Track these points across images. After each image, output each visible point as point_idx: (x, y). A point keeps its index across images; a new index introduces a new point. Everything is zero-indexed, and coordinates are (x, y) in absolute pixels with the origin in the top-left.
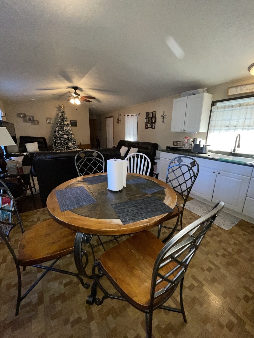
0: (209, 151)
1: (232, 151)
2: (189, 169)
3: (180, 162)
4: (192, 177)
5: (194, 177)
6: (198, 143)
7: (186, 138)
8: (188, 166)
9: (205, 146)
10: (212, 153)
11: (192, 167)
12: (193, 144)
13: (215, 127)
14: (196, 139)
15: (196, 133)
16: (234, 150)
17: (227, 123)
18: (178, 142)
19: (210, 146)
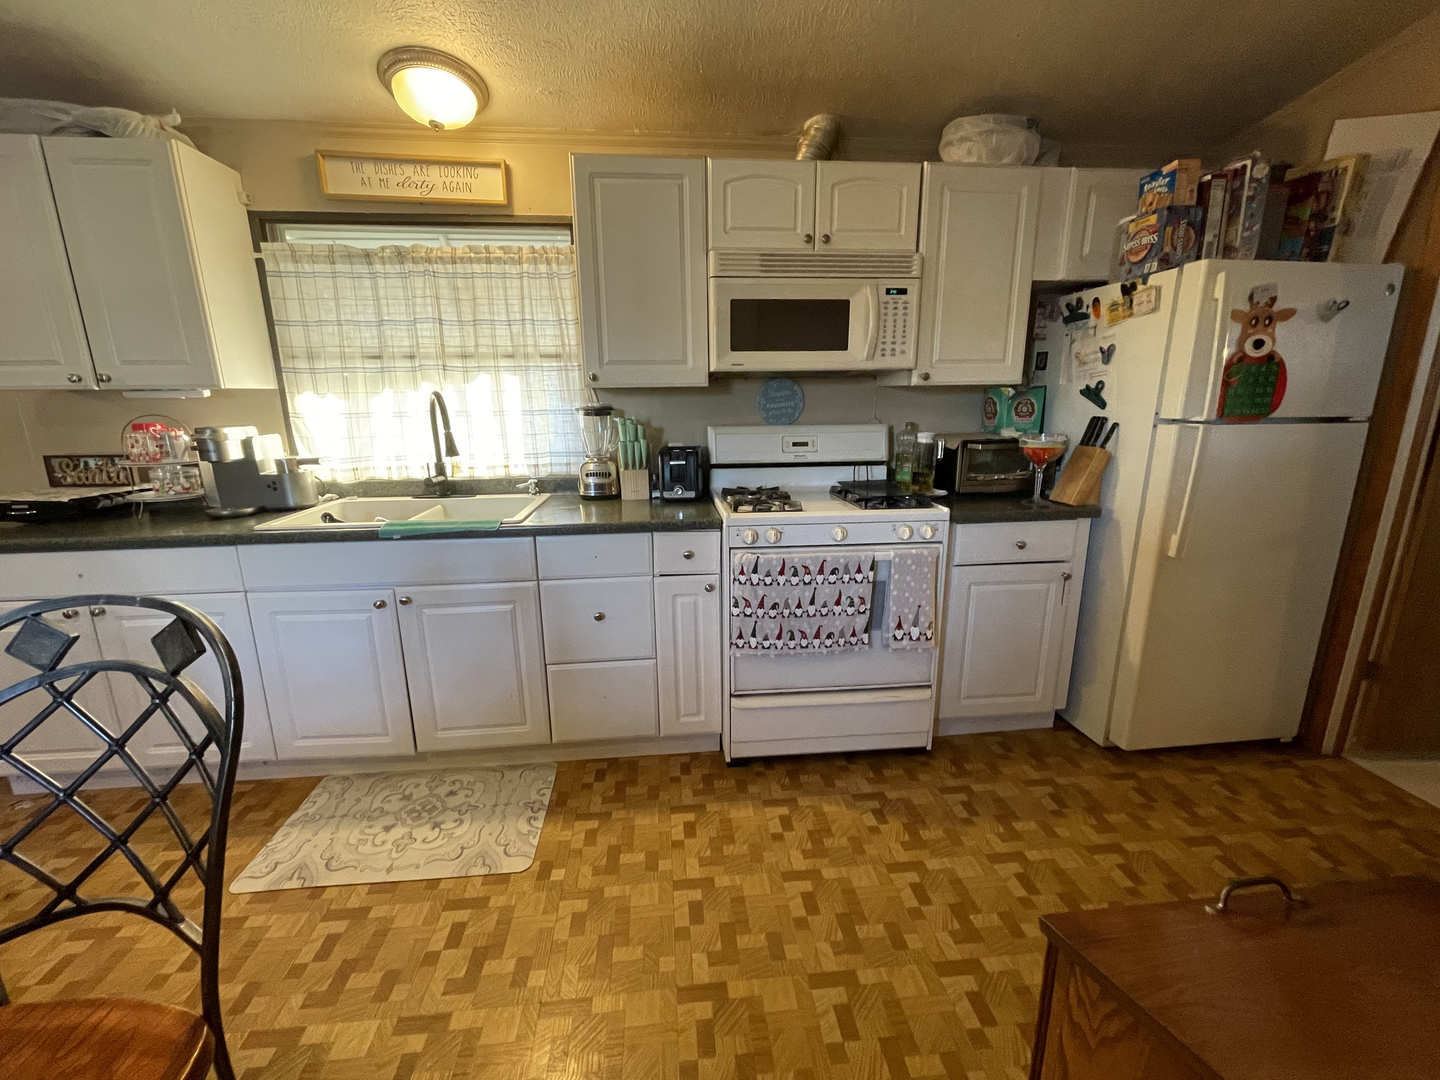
0: (324, 489)
1: (433, 473)
2: (155, 694)
3: (45, 660)
4: (198, 751)
5: (213, 747)
6: (234, 453)
7: (137, 427)
8: (142, 674)
9: (289, 469)
10: (341, 496)
11: (176, 673)
12: (206, 467)
13: (311, 357)
14: (214, 431)
15: (207, 393)
16: (440, 469)
17: (369, 338)
18: (92, 463)
19: (315, 461)
